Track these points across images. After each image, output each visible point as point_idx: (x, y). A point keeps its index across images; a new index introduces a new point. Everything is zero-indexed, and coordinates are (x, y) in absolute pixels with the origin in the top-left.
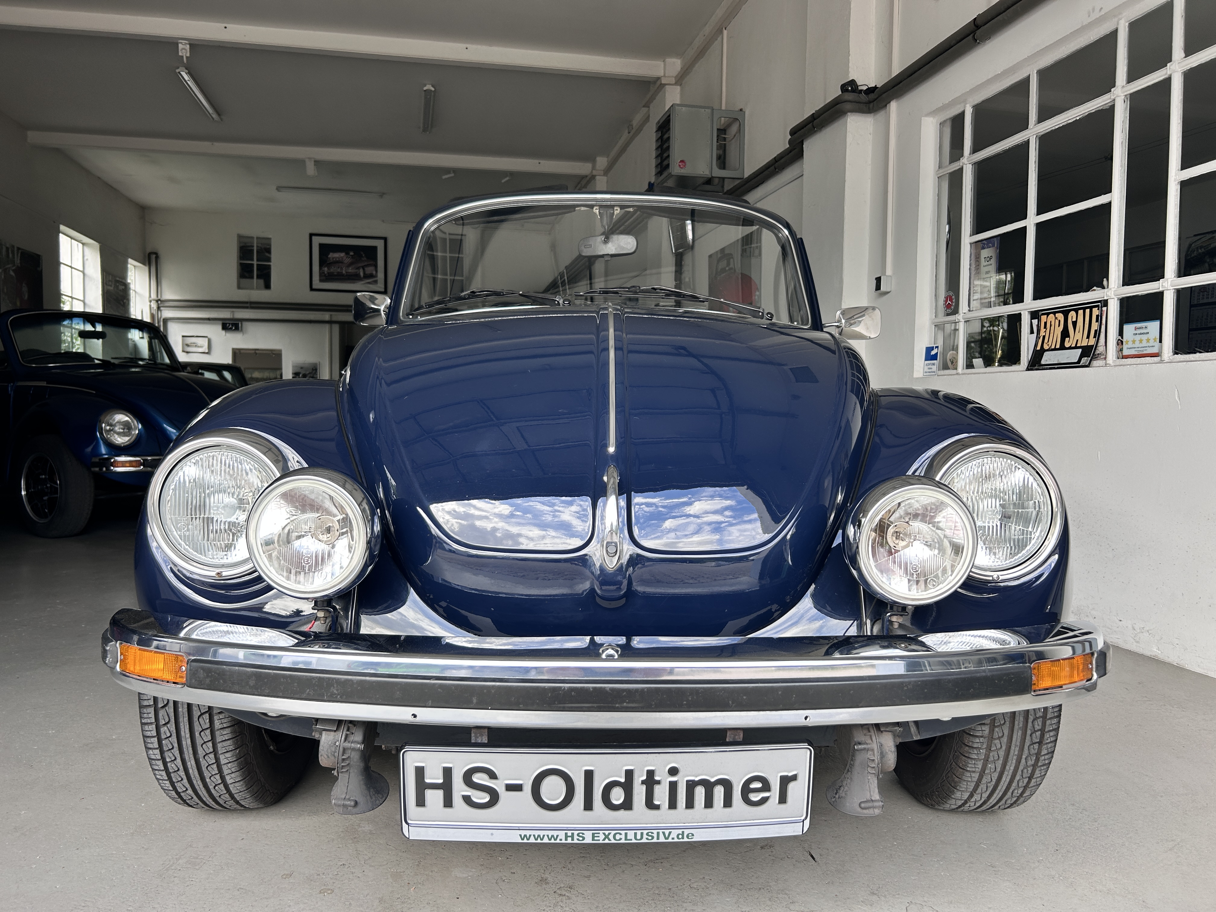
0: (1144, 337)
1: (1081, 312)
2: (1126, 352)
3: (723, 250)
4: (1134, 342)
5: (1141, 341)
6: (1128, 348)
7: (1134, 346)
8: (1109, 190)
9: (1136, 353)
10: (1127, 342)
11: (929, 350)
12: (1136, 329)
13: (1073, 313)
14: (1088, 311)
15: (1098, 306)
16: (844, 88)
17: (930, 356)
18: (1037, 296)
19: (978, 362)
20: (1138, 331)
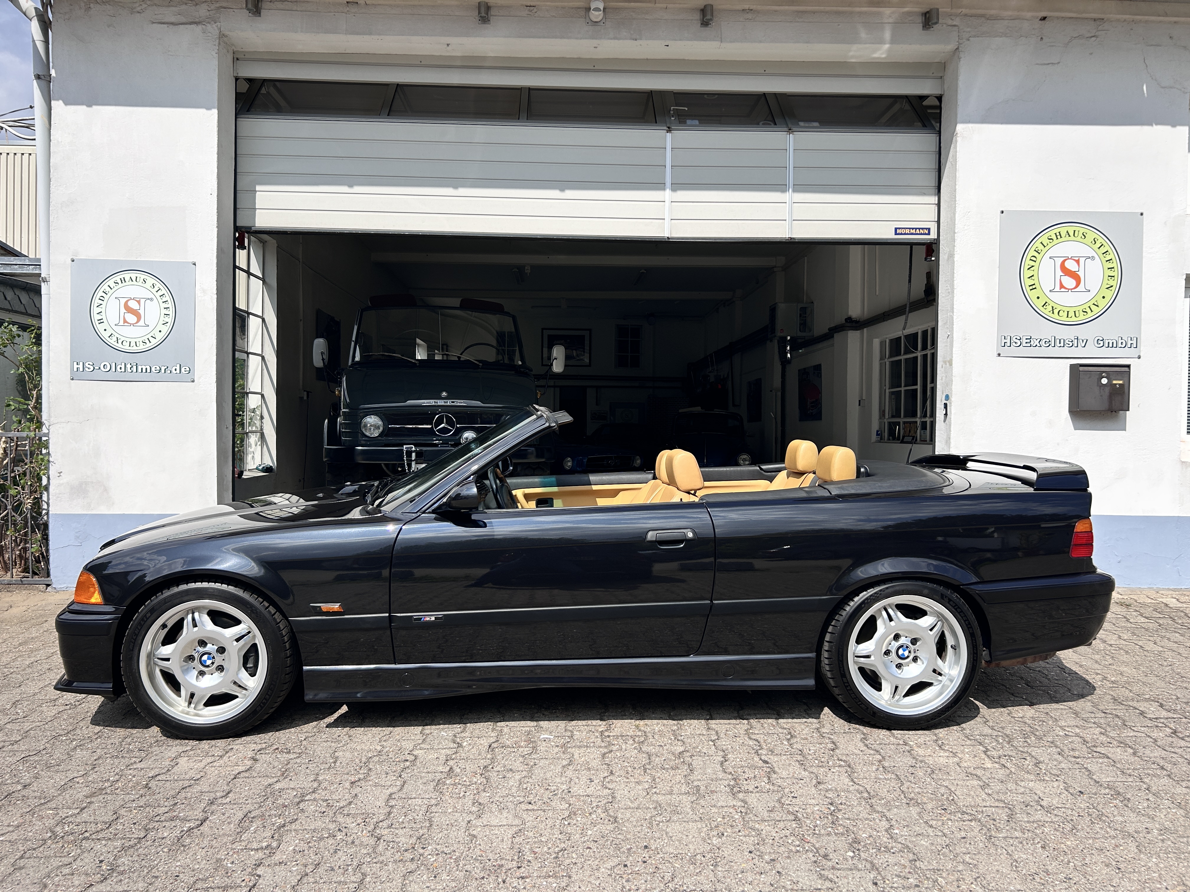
3: (805, 369)
8: (917, 384)
11: (877, 431)
13: (911, 424)
16: (846, 320)
17: (877, 435)
18: (905, 416)
19: (891, 438)
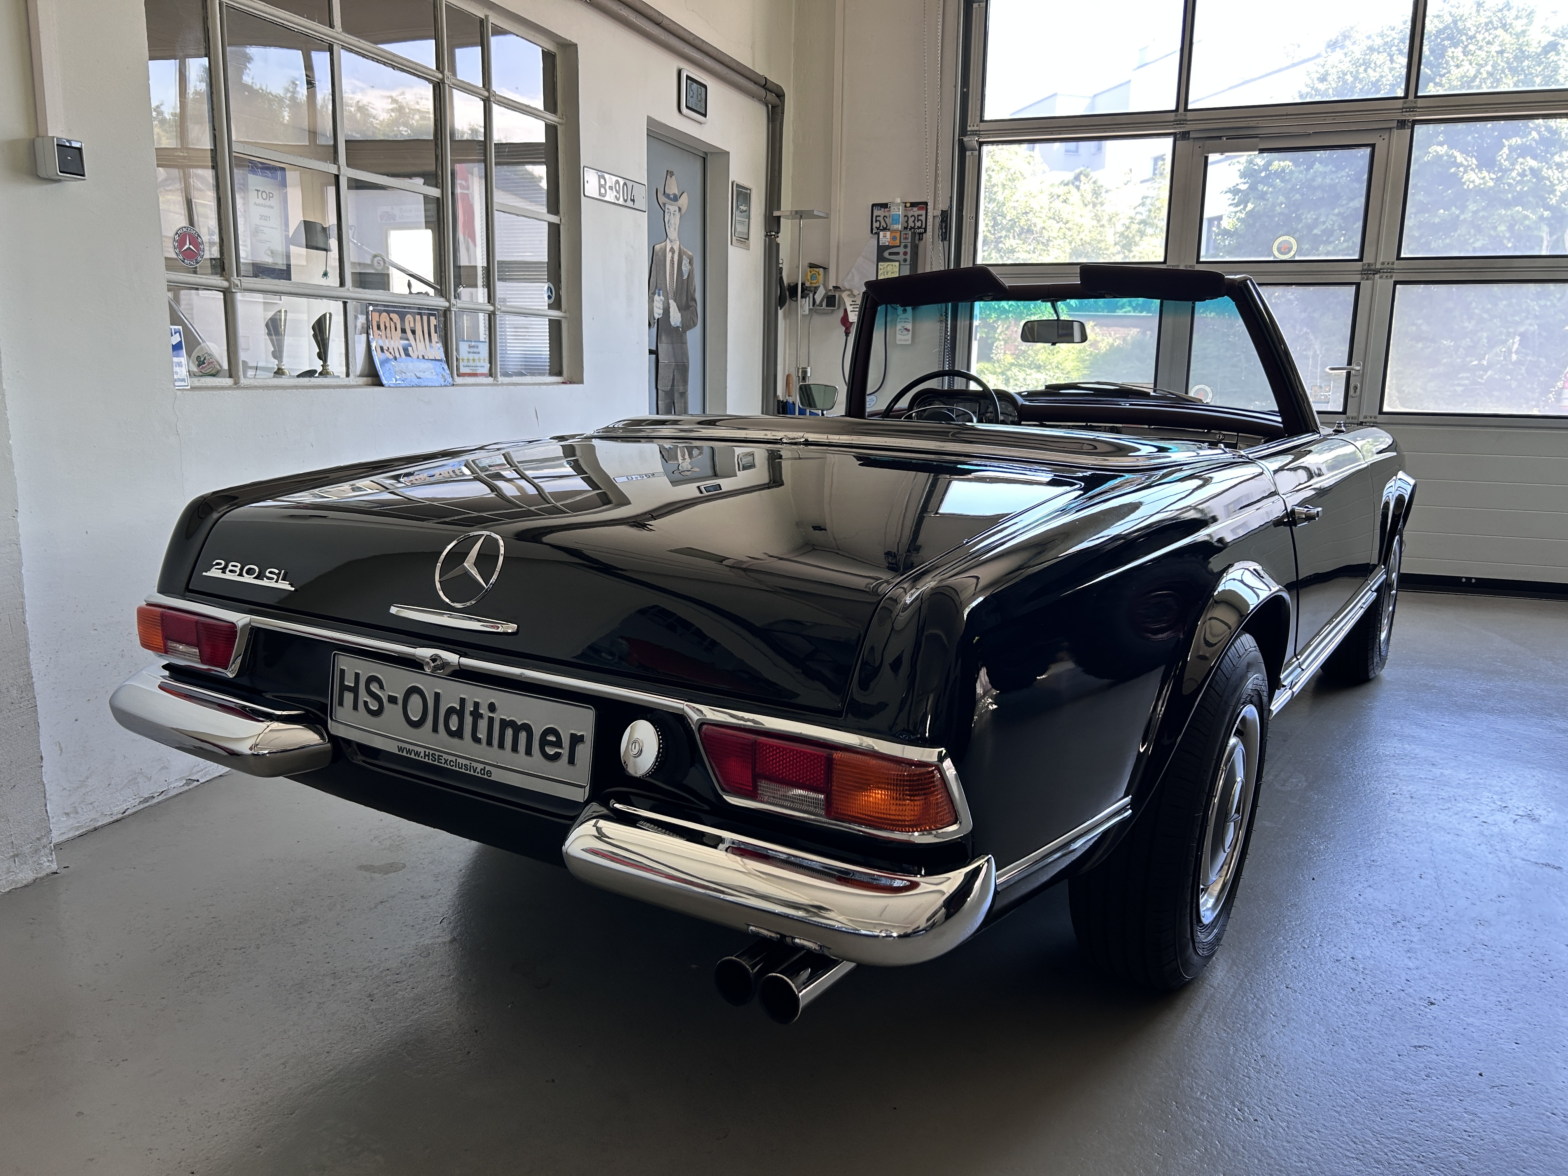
0: (476, 356)
1: (418, 317)
2: (463, 370)
4: (468, 360)
5: (474, 360)
6: (464, 366)
7: (468, 364)
9: (470, 372)
10: (463, 360)
12: (470, 347)
13: (409, 317)
14: (425, 318)
15: (434, 315)
20: (472, 350)
